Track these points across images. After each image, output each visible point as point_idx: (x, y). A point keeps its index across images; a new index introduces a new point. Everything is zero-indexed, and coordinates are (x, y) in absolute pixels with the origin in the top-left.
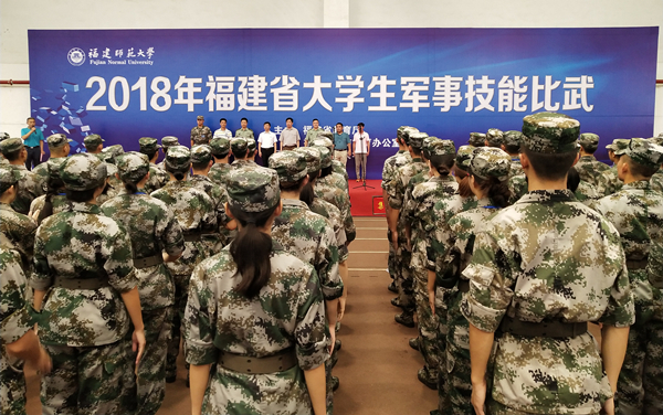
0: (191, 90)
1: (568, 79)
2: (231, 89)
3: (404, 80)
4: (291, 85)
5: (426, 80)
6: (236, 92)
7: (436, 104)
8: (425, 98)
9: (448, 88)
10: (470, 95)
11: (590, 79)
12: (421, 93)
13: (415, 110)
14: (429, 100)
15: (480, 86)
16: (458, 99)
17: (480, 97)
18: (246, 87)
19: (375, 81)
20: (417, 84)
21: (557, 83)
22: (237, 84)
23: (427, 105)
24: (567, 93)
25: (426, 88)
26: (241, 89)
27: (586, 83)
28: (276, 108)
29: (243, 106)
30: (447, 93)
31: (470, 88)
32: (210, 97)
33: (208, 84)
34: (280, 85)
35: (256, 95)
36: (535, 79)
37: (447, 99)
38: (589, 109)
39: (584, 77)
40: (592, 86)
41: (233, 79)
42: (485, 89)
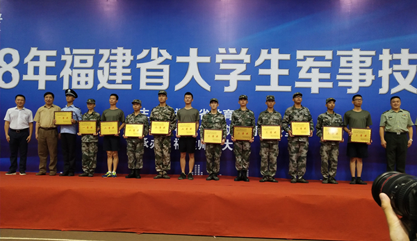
0: (43, 64)
2: (90, 63)
3: (300, 54)
4: (161, 59)
5: (328, 54)
6: (95, 67)
7: (341, 84)
8: (327, 76)
9: (356, 65)
10: (384, 73)
12: (322, 70)
13: (315, 90)
14: (332, 79)
15: (398, 62)
16: (369, 78)
17: (398, 76)
18: (108, 61)
19: (264, 55)
20: (317, 59)
22: (97, 58)
23: (330, 85)
25: (328, 64)
26: (102, 63)
28: (143, 86)
29: (103, 83)
30: (356, 71)
31: (386, 64)
32: (66, 72)
33: (63, 58)
34: (148, 59)
35: (119, 71)
37: (355, 77)
41: (93, 51)
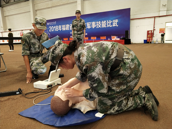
0: (60, 27)
1: (113, 20)
3: (87, 23)
5: (90, 23)
6: (65, 27)
8: (90, 26)
9: (94, 24)
10: (97, 25)
11: (117, 20)
12: (90, 25)
13: (89, 28)
14: (91, 26)
15: (99, 23)
16: (95, 26)
17: (99, 25)
20: (89, 24)
21: (112, 21)
22: (65, 26)
23: (91, 27)
24: (113, 23)
26: (66, 27)
27: (117, 21)
28: (70, 29)
29: (66, 29)
30: (94, 25)
31: (97, 24)
32: (63, 28)
33: (62, 26)
34: (71, 26)
35: (68, 28)
36: (108, 21)
37: (94, 26)
38: (117, 26)
39: (116, 20)
40: (118, 21)
42: (99, 24)
